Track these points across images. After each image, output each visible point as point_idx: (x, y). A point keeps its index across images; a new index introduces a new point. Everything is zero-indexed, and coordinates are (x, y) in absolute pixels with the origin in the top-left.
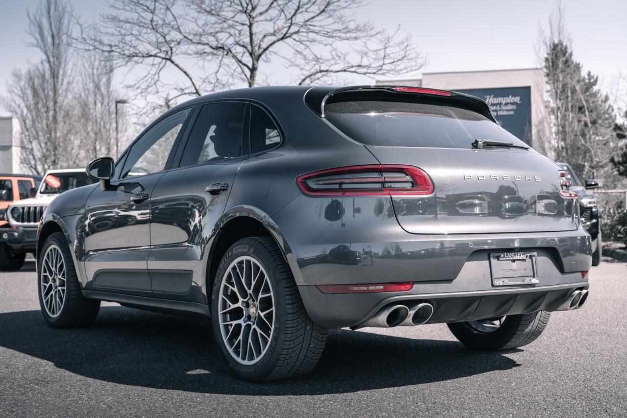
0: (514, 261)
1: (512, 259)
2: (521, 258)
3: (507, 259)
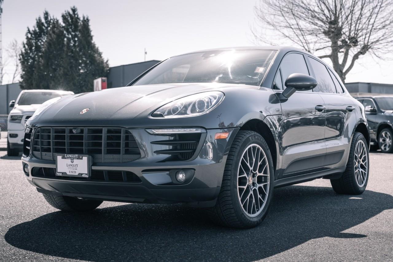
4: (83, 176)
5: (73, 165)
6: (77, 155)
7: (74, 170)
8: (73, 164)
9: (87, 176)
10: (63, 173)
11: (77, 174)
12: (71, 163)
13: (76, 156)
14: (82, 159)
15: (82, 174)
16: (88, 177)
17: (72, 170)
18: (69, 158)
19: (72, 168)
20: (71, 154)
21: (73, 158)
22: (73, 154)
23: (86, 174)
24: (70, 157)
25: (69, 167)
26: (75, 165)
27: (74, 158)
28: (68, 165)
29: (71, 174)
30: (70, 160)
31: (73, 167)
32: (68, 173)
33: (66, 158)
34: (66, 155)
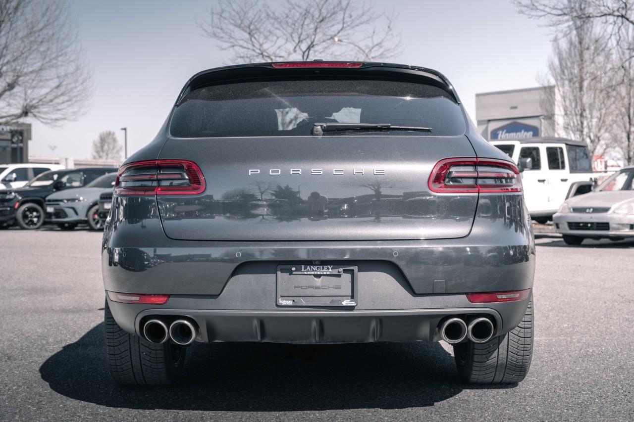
0: (318, 276)
1: (313, 273)
2: (328, 273)
3: (305, 273)
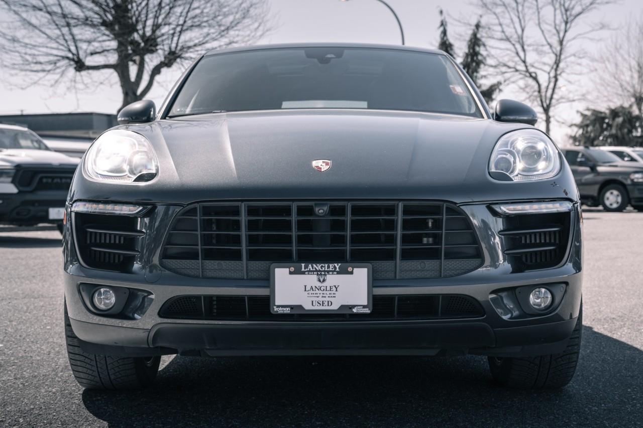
4: (355, 310)
5: (322, 288)
6: (337, 266)
7: (327, 299)
8: (324, 284)
9: (367, 311)
10: (292, 307)
11: (335, 307)
12: (318, 284)
13: (335, 267)
14: (352, 273)
15: (351, 307)
16: (369, 312)
17: (321, 299)
18: (313, 271)
19: (321, 295)
20: (320, 263)
21: (325, 271)
22: (324, 263)
23: (364, 307)
24: (316, 271)
25: (312, 292)
26: (328, 289)
27: (328, 272)
28: (308, 288)
29: (317, 307)
30: (314, 277)
31: (325, 292)
32: (308, 306)
33: (303, 273)
34: (303, 265)
